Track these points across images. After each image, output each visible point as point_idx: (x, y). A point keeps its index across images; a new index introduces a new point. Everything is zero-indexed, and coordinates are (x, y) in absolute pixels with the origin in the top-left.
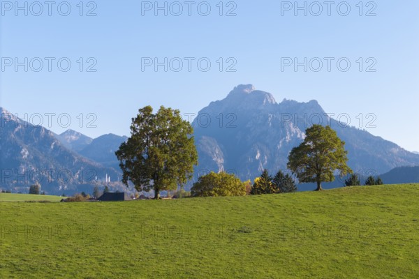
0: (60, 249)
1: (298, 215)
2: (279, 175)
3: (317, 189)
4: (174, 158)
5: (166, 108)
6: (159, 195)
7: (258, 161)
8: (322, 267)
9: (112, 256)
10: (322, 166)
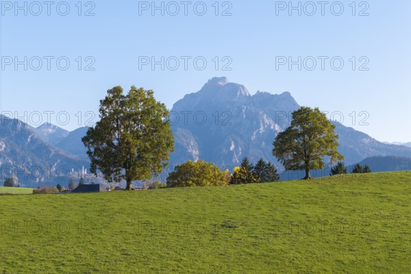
0: (12, 250)
1: (288, 206)
2: (261, 163)
3: (306, 178)
4: (147, 144)
5: (138, 88)
6: (131, 186)
7: (232, 152)
8: (326, 271)
9: (73, 258)
10: (311, 151)
